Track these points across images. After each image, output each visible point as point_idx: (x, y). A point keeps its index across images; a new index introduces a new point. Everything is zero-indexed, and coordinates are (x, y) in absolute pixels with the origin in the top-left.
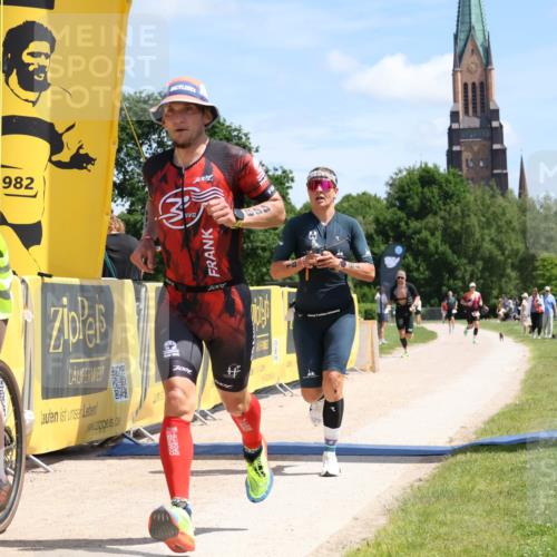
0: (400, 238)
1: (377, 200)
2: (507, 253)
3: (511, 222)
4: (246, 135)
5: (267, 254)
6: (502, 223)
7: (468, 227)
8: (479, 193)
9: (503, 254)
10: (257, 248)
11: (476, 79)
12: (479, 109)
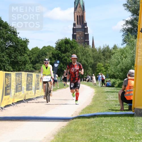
0: (59, 58)
1: (53, 48)
2: (89, 63)
3: (90, 54)
4: (15, 29)
5: (21, 63)
6: (88, 54)
7: (78, 55)
8: (81, 46)
9: (88, 63)
10: (18, 61)
11: (80, 14)
12: (81, 23)
